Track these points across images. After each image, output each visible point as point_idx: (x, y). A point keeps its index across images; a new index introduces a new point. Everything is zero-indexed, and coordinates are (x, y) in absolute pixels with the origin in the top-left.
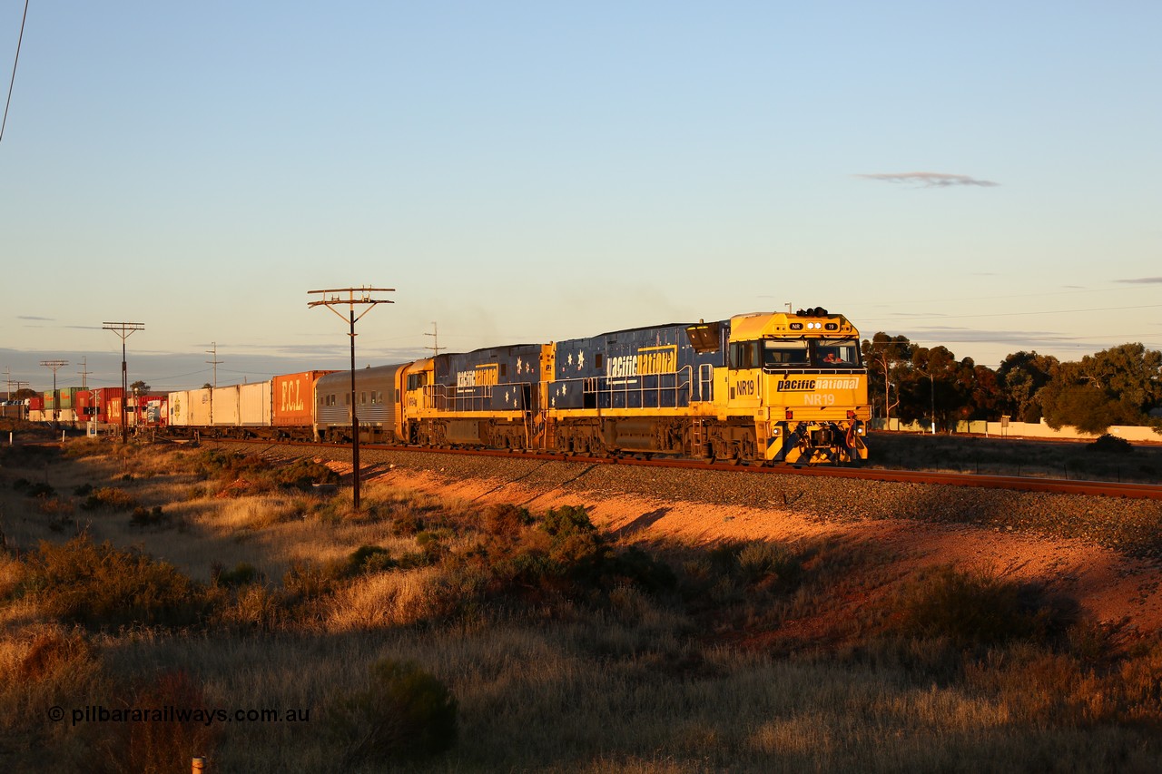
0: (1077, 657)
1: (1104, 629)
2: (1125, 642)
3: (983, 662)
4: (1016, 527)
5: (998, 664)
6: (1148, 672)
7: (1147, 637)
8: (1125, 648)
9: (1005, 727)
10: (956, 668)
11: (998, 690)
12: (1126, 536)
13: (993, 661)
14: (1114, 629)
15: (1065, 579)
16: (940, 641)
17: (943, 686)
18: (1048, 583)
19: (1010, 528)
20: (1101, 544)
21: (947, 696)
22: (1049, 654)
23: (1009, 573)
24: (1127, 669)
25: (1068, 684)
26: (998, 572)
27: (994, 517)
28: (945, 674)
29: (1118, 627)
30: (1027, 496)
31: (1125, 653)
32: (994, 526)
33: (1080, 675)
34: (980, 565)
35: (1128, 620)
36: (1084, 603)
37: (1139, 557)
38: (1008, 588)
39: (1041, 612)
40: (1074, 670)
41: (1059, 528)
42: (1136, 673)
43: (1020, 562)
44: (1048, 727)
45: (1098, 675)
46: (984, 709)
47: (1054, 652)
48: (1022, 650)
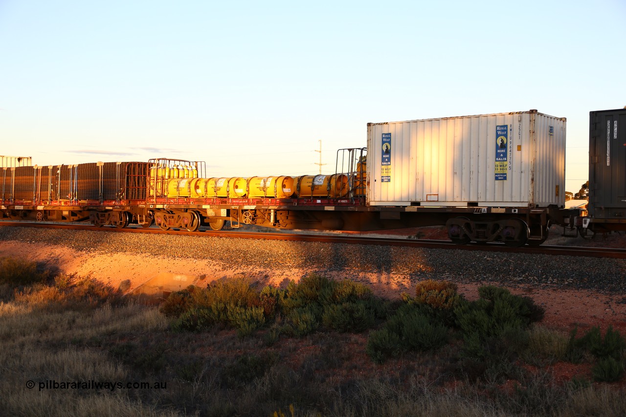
0: (58, 287)
1: (68, 277)
2: (76, 281)
3: (22, 292)
4: (36, 241)
5: (28, 292)
6: (83, 291)
7: (83, 278)
8: (75, 283)
9: (31, 315)
10: (11, 295)
11: (28, 302)
12: (77, 243)
13: (26, 292)
14: (72, 277)
15: (55, 260)
16: (5, 286)
17: (6, 302)
18: (48, 261)
19: (34, 242)
20: (68, 246)
21: (8, 306)
22: (48, 287)
23: (33, 259)
24: (76, 289)
25: (54, 298)
26: (29, 258)
27: (27, 238)
28: (7, 298)
29: (73, 276)
30: (41, 230)
31: (75, 285)
32: (27, 241)
33: (59, 294)
34: (22, 256)
35: (76, 273)
36: (61, 268)
37: (81, 251)
38: (32, 264)
39: (45, 272)
40: (57, 292)
41: (52, 241)
42: (78, 292)
43: (37, 254)
44: (47, 314)
45: (65, 293)
46: (22, 310)
47: (50, 287)
48: (39, 286)
